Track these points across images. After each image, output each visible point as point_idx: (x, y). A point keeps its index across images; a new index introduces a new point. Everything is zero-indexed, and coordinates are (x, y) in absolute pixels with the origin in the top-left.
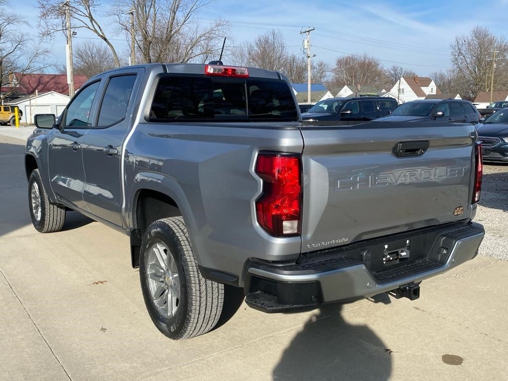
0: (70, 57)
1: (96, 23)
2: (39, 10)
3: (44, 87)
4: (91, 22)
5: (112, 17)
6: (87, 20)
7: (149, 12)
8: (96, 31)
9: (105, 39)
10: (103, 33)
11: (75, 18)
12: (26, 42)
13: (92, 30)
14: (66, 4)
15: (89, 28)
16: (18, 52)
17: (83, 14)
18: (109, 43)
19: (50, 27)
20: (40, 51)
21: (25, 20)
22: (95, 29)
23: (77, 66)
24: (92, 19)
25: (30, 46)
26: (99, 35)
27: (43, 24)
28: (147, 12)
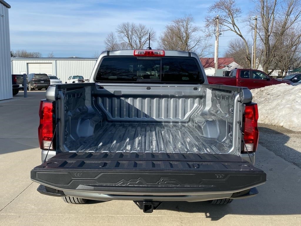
0: (217, 48)
1: (237, 27)
2: (205, 23)
3: (209, 65)
4: (234, 26)
5: (245, 23)
6: (231, 26)
7: (271, 17)
8: (236, 32)
9: (241, 36)
10: (240, 33)
11: (224, 25)
12: (201, 41)
13: (234, 31)
14: (217, 18)
15: (232, 30)
16: (197, 47)
17: (229, 22)
18: (243, 38)
19: (211, 32)
20: (207, 45)
21: (201, 29)
22: (235, 30)
23: (230, 53)
24: (234, 24)
25: (203, 43)
26: (238, 34)
27: (207, 30)
28: (270, 17)
